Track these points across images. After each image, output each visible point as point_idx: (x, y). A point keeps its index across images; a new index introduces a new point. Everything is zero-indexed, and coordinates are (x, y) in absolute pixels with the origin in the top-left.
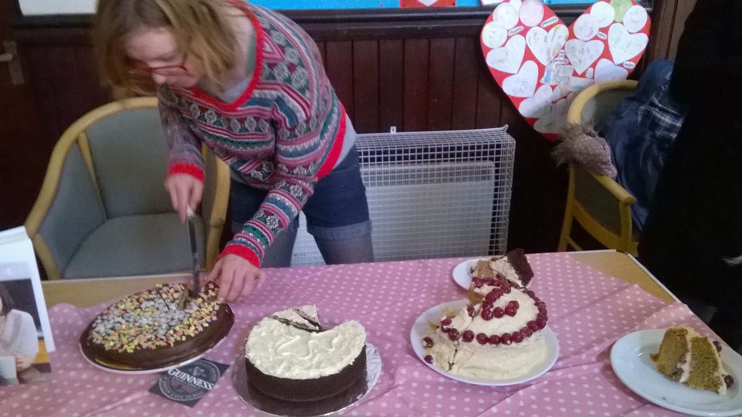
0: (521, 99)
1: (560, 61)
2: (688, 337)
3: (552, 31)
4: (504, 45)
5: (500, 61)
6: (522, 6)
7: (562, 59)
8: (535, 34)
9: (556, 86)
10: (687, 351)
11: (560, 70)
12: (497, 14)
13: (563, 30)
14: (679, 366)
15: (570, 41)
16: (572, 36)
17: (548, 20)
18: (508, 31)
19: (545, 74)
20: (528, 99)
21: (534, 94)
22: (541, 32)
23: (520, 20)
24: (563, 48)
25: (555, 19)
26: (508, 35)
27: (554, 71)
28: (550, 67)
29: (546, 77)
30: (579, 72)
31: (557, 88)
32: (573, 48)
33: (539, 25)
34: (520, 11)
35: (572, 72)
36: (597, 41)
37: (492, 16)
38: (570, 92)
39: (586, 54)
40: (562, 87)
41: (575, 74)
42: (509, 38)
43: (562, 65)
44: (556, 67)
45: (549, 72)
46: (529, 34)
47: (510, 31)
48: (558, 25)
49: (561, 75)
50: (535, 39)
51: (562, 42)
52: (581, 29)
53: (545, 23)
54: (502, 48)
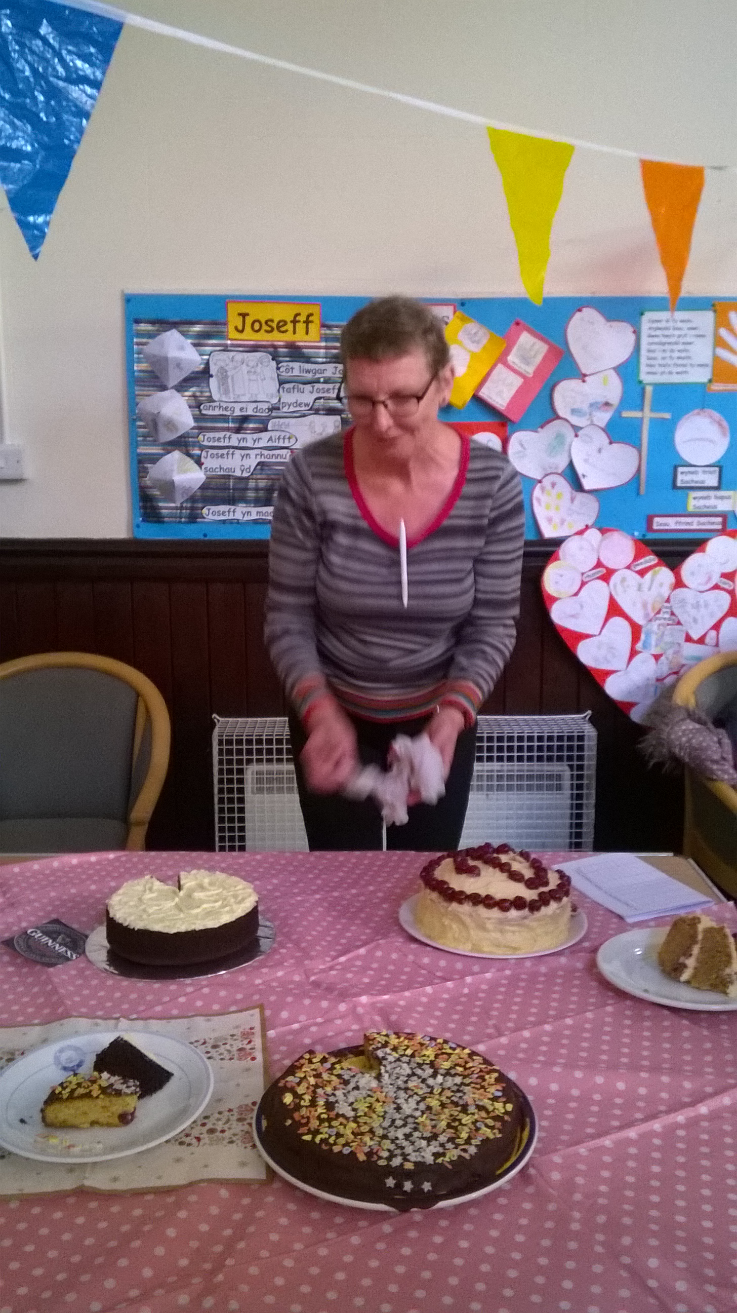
0: (608, 673)
1: (665, 619)
2: (701, 927)
3: (648, 576)
4: (576, 594)
5: (573, 616)
6: (602, 541)
7: (667, 616)
8: (624, 580)
9: (661, 655)
10: (695, 942)
11: (666, 633)
12: (565, 550)
13: (665, 575)
14: (682, 959)
15: (678, 591)
16: (679, 583)
17: (642, 560)
18: (583, 574)
19: (643, 637)
20: (618, 674)
21: (627, 666)
22: (632, 577)
23: (599, 559)
24: (668, 601)
25: (652, 559)
26: (582, 581)
27: (656, 634)
28: (649, 627)
29: (645, 642)
30: (695, 636)
31: (663, 658)
32: (683, 602)
33: (628, 567)
34: (600, 546)
35: (684, 635)
36: (716, 591)
37: (558, 554)
38: (683, 665)
39: (703, 610)
40: (670, 657)
41: (689, 639)
42: (583, 584)
43: (668, 625)
44: (659, 629)
45: (648, 634)
46: (615, 579)
47: (585, 575)
48: (657, 569)
49: (667, 639)
50: (623, 586)
51: (666, 592)
52: (693, 574)
53: (638, 565)
54: (574, 597)
